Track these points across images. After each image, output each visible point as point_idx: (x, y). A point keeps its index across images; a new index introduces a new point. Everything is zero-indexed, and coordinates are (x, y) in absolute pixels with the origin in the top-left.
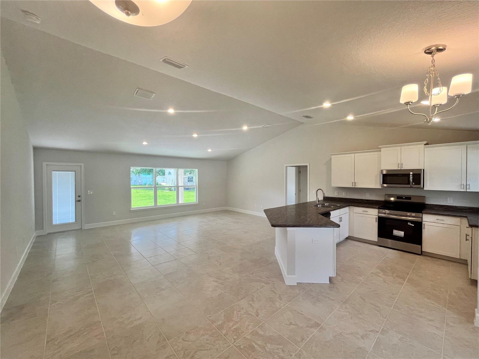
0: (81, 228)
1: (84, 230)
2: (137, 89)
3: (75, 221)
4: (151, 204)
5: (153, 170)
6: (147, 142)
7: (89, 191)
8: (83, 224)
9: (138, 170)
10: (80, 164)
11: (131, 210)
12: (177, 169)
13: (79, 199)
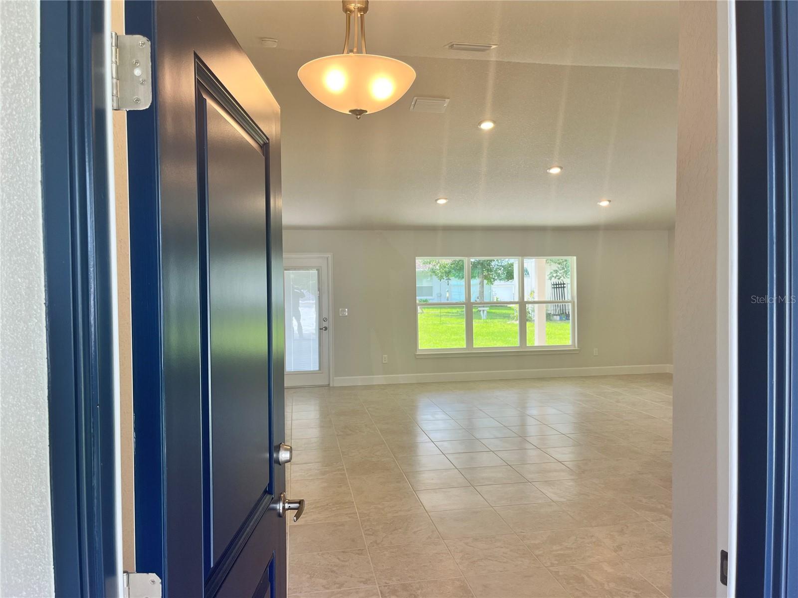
0: (329, 385)
1: (334, 387)
2: (415, 98)
3: (318, 369)
4: (459, 343)
5: (463, 261)
6: (446, 199)
7: (340, 310)
8: (331, 376)
9: (445, 267)
10: (327, 255)
11: (417, 354)
12: (520, 257)
13: (325, 324)
